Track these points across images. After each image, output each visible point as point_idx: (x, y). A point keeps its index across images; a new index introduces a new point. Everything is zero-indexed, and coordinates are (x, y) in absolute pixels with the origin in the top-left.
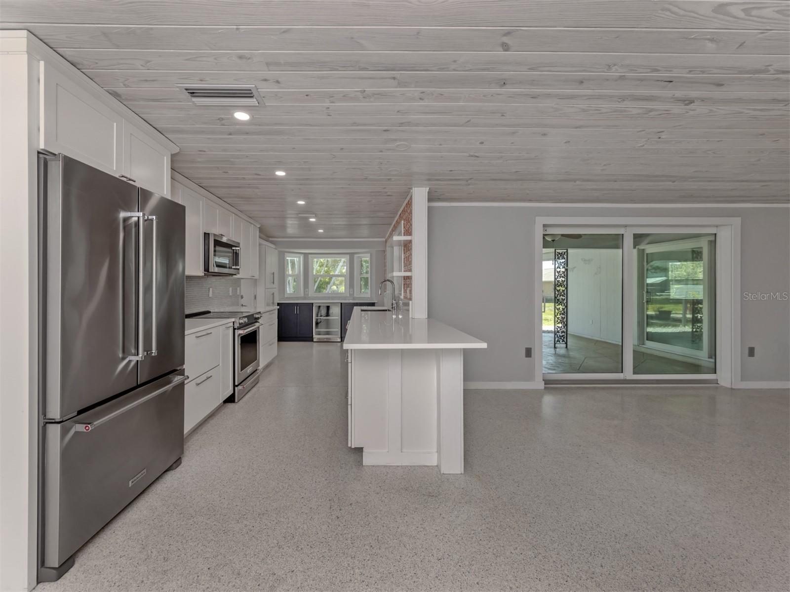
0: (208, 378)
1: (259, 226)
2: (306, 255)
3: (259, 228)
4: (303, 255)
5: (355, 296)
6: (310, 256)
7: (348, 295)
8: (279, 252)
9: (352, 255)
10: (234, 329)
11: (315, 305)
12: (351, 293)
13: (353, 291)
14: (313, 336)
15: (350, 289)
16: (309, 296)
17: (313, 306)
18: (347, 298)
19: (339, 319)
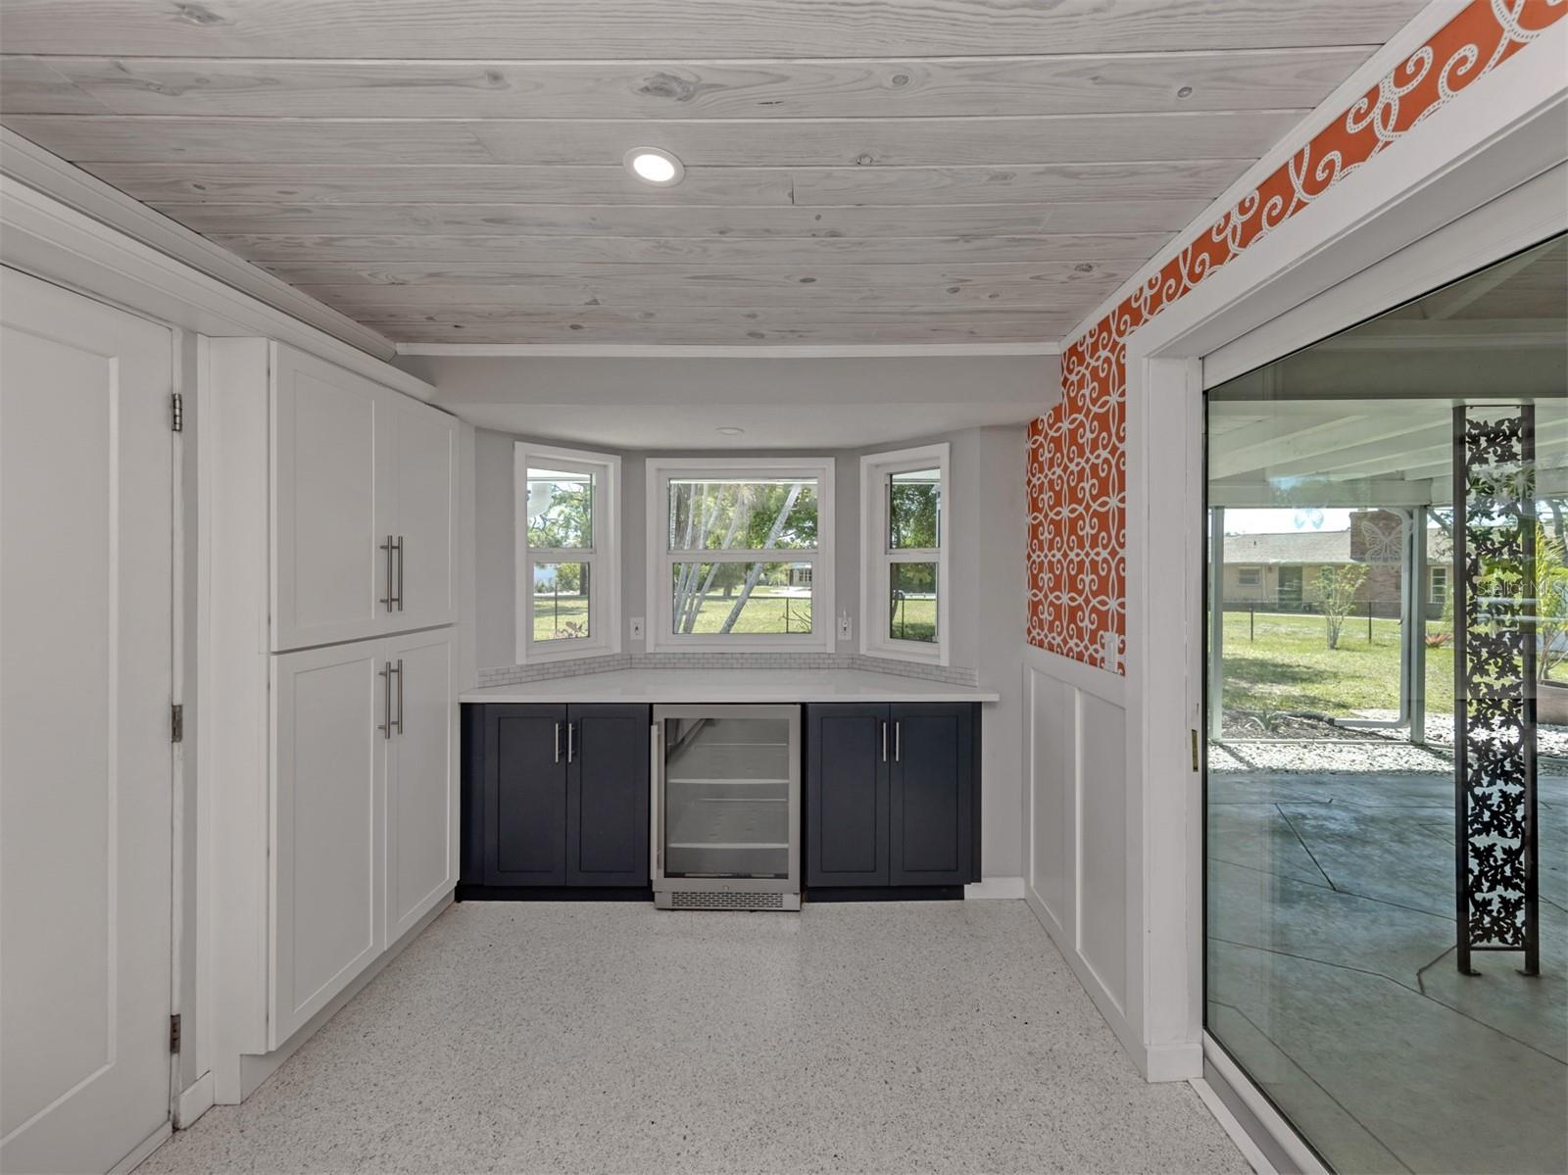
2: (632, 460)
4: (618, 457)
5: (863, 650)
7: (831, 648)
9: (846, 461)
11: (659, 716)
12: (841, 637)
13: (849, 630)
14: (650, 882)
15: (840, 619)
16: (648, 651)
17: (651, 723)
18: (821, 661)
19: (787, 785)
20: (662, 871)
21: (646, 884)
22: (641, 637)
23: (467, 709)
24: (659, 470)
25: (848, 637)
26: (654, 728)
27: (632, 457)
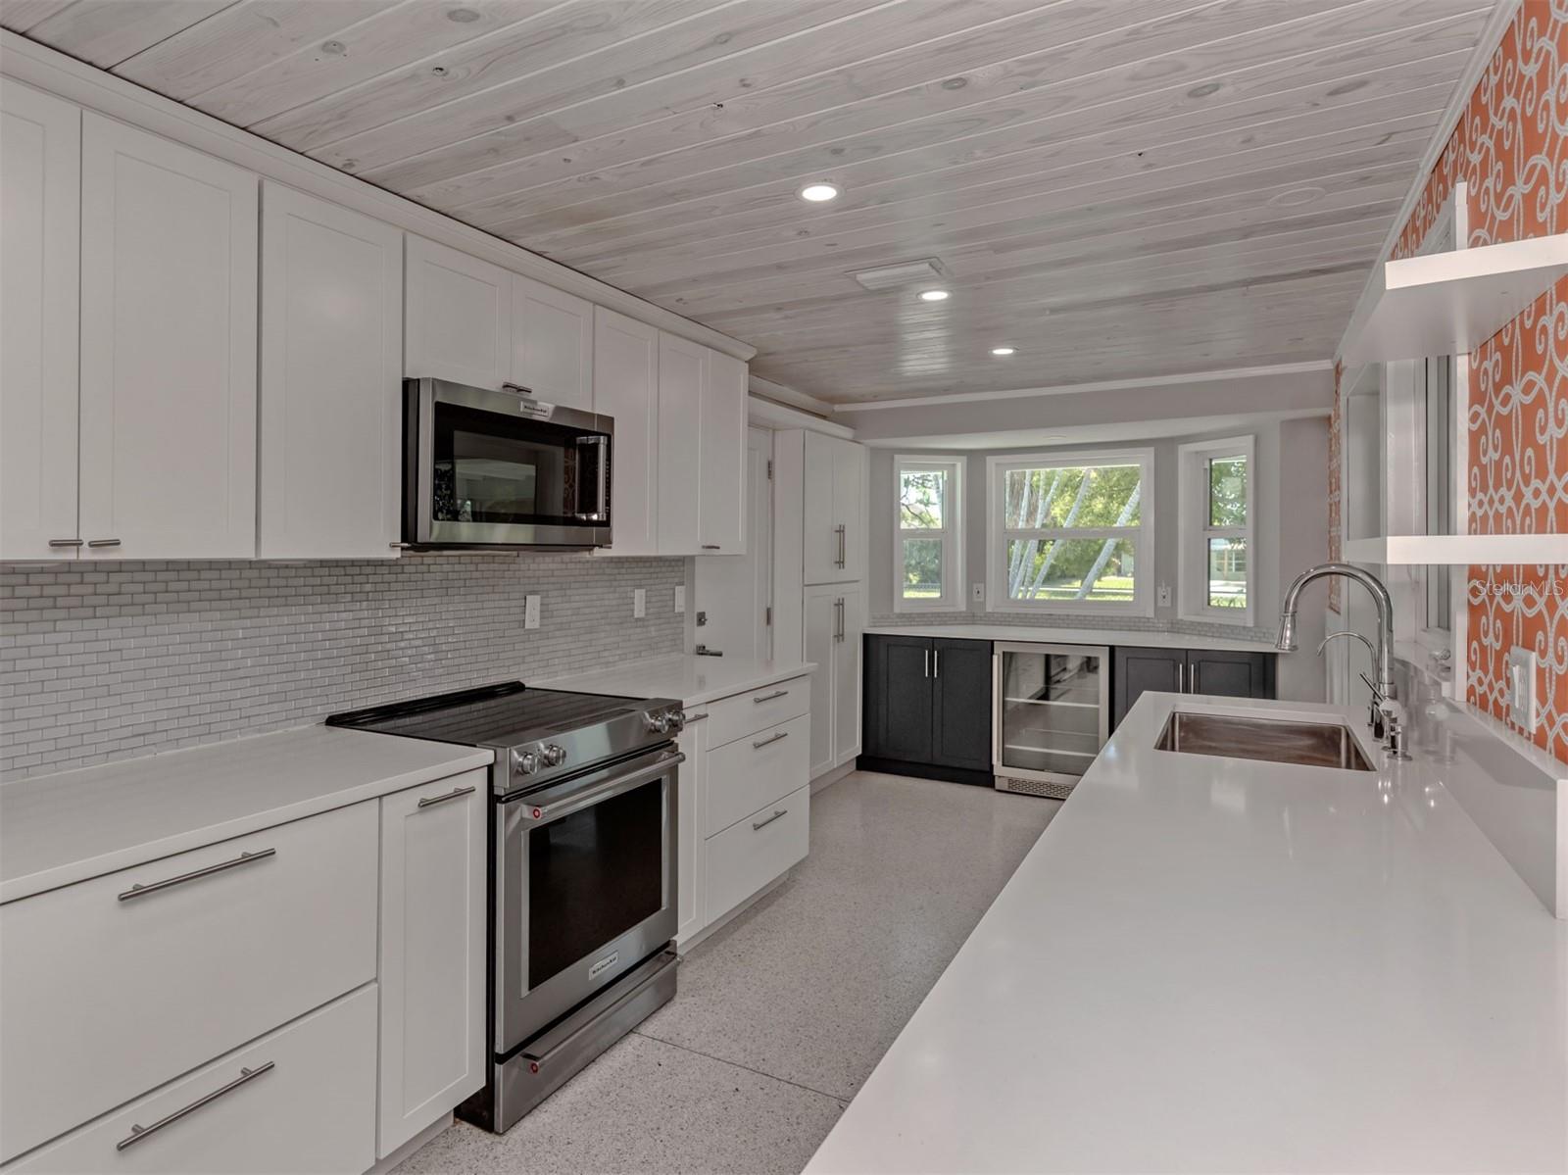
0: (249, 1077)
1: (749, 356)
2: (975, 459)
3: (749, 362)
4: (964, 458)
5: (1181, 615)
6: (991, 461)
7: (1150, 613)
8: (875, 452)
9: (1165, 448)
10: (493, 800)
11: (998, 650)
12: (1160, 604)
13: (1169, 597)
14: (992, 766)
15: (1159, 589)
16: (988, 610)
17: (992, 653)
18: (1141, 624)
19: (1098, 709)
20: (1001, 763)
21: (988, 769)
22: (982, 600)
23: (866, 637)
24: (997, 464)
25: (1168, 603)
26: (995, 658)
27: (975, 458)
